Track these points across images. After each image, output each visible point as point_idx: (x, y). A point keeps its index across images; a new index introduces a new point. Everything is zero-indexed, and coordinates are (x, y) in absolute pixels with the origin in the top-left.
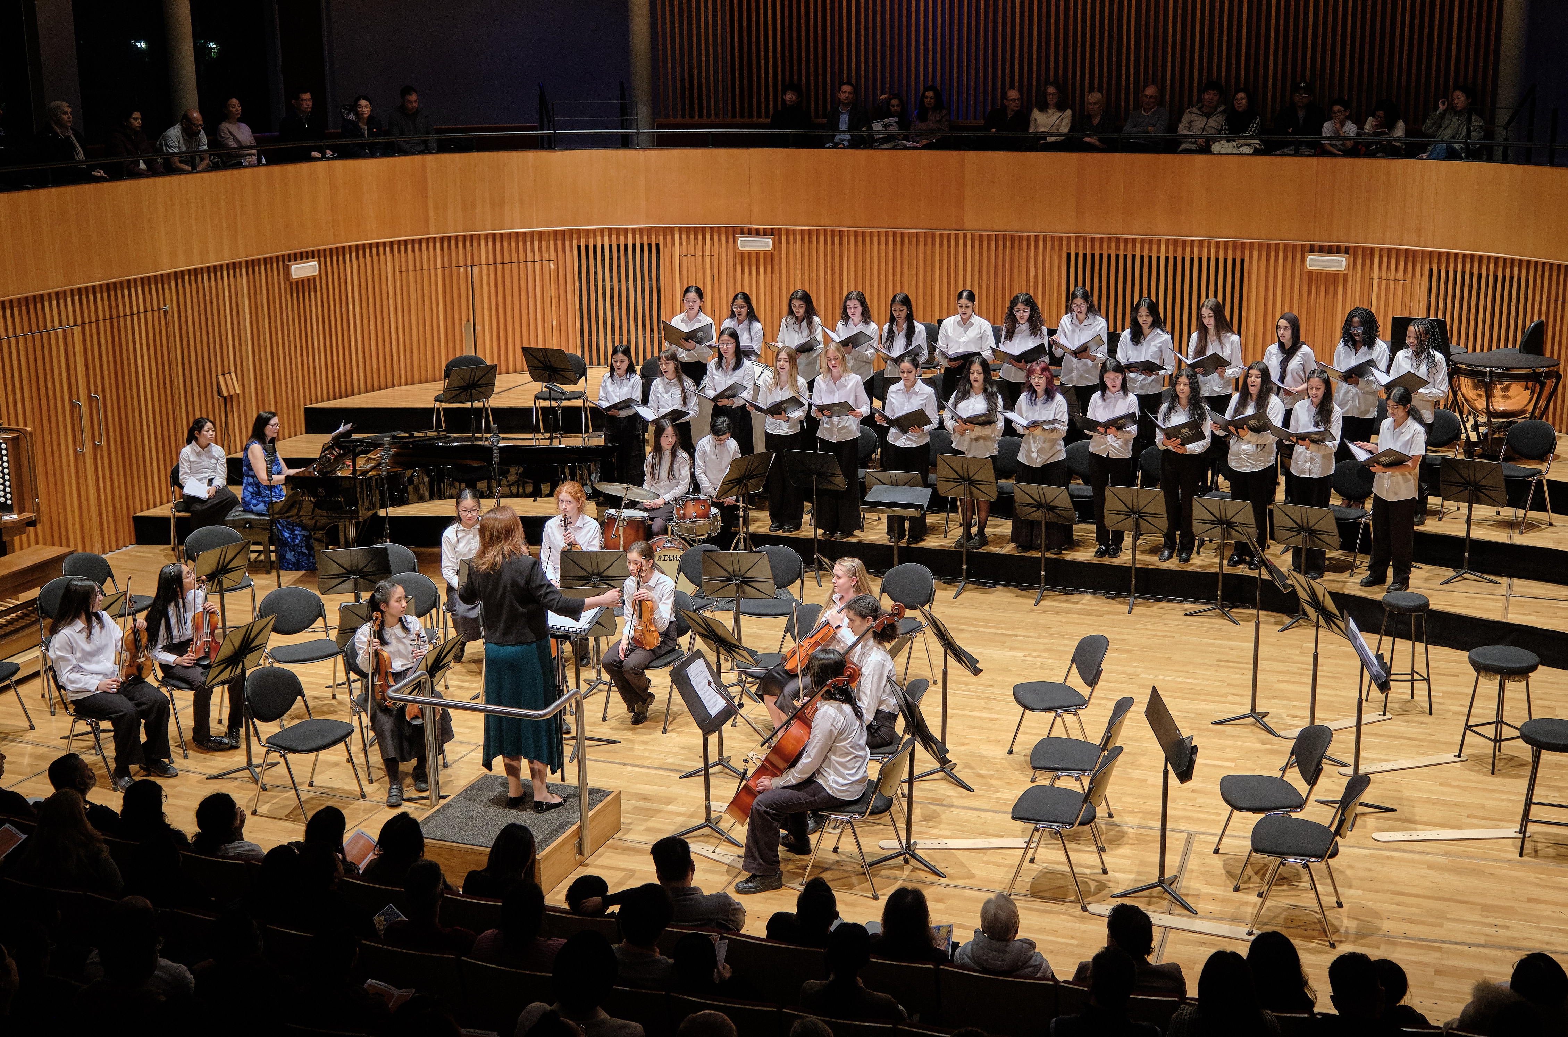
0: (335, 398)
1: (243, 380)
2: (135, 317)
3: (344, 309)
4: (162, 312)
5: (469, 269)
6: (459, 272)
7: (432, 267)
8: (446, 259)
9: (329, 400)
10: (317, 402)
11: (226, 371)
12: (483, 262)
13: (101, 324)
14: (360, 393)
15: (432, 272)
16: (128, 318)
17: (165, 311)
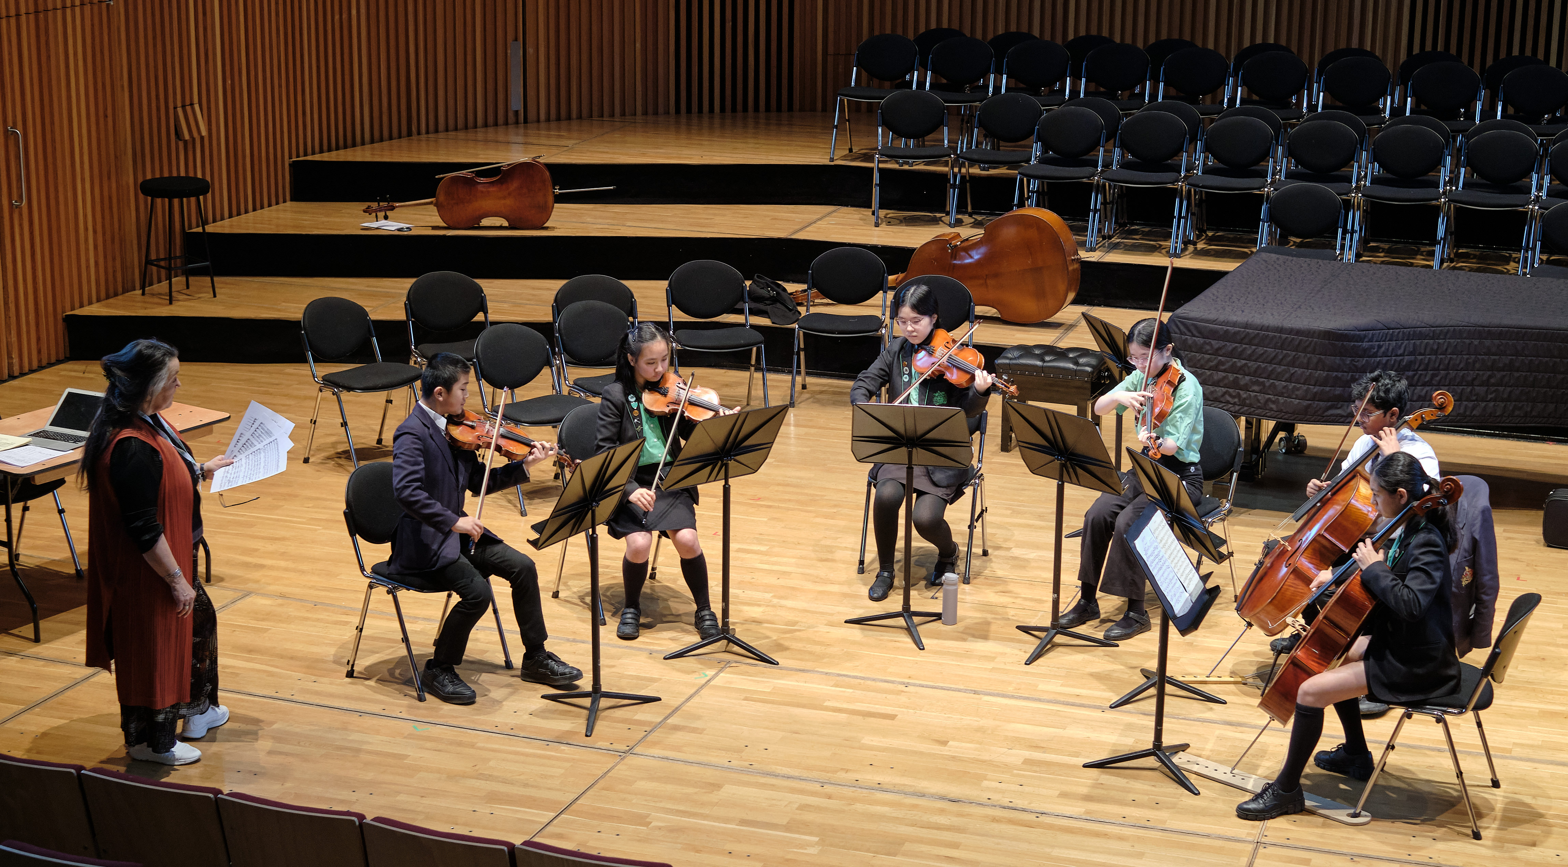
0: (330, 150)
1: (210, 114)
2: (68, 12)
4: (104, 5)
10: (306, 154)
11: (188, 102)
13: (23, 19)
16: (59, 13)
17: (108, 5)
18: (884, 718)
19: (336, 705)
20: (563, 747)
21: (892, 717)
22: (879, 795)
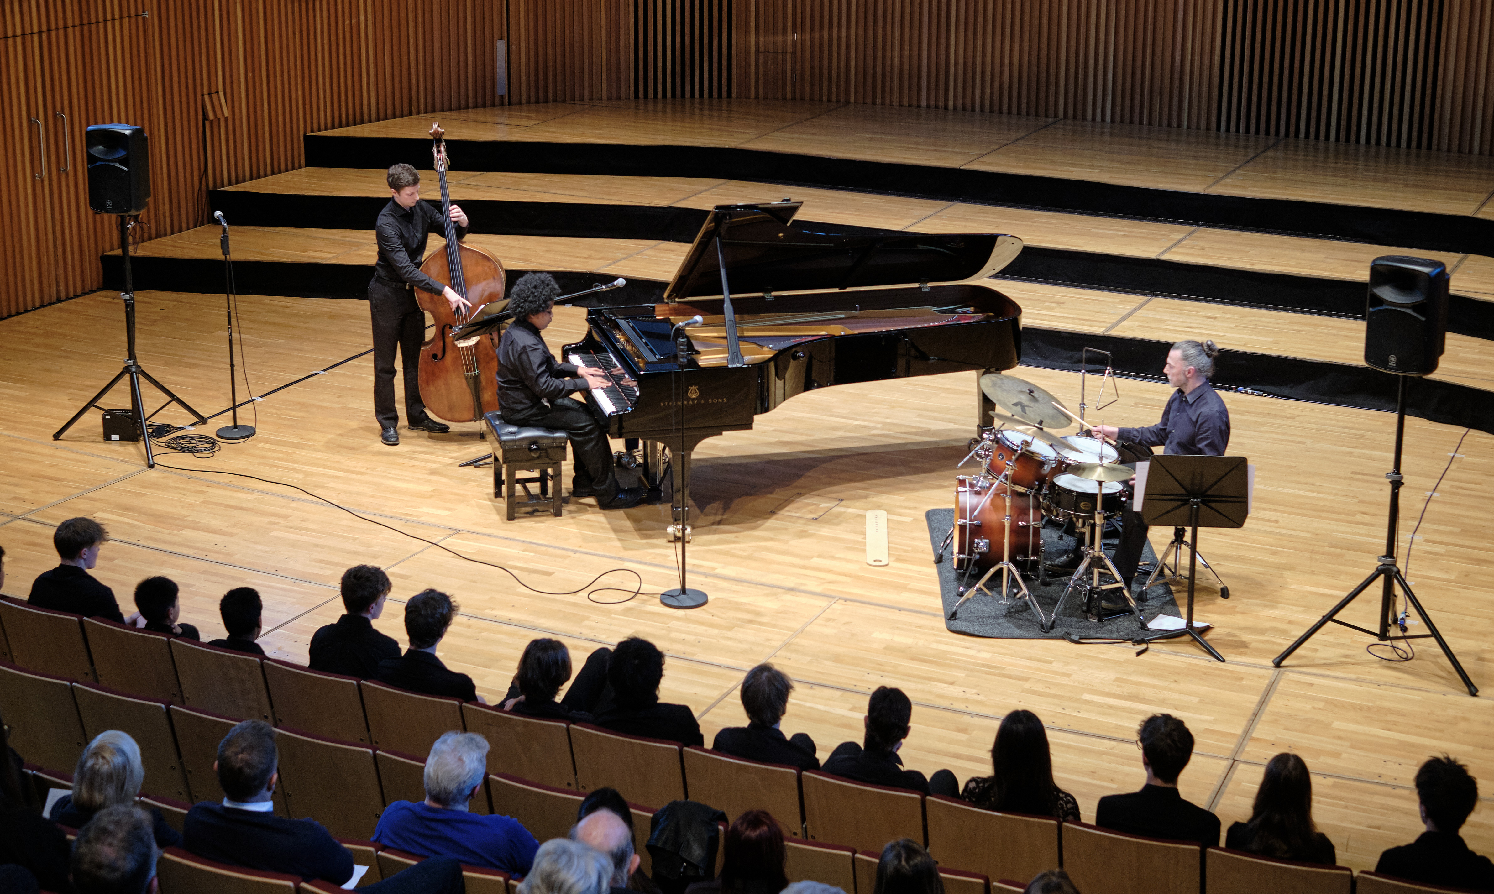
0: (341, 126)
1: (233, 101)
2: (109, 24)
4: (140, 18)
9: (333, 127)
10: (319, 130)
11: (213, 90)
13: (70, 30)
14: (370, 121)
16: (101, 25)
17: (144, 18)
18: (544, 574)
19: (165, 548)
20: (305, 584)
21: (549, 574)
22: (505, 627)
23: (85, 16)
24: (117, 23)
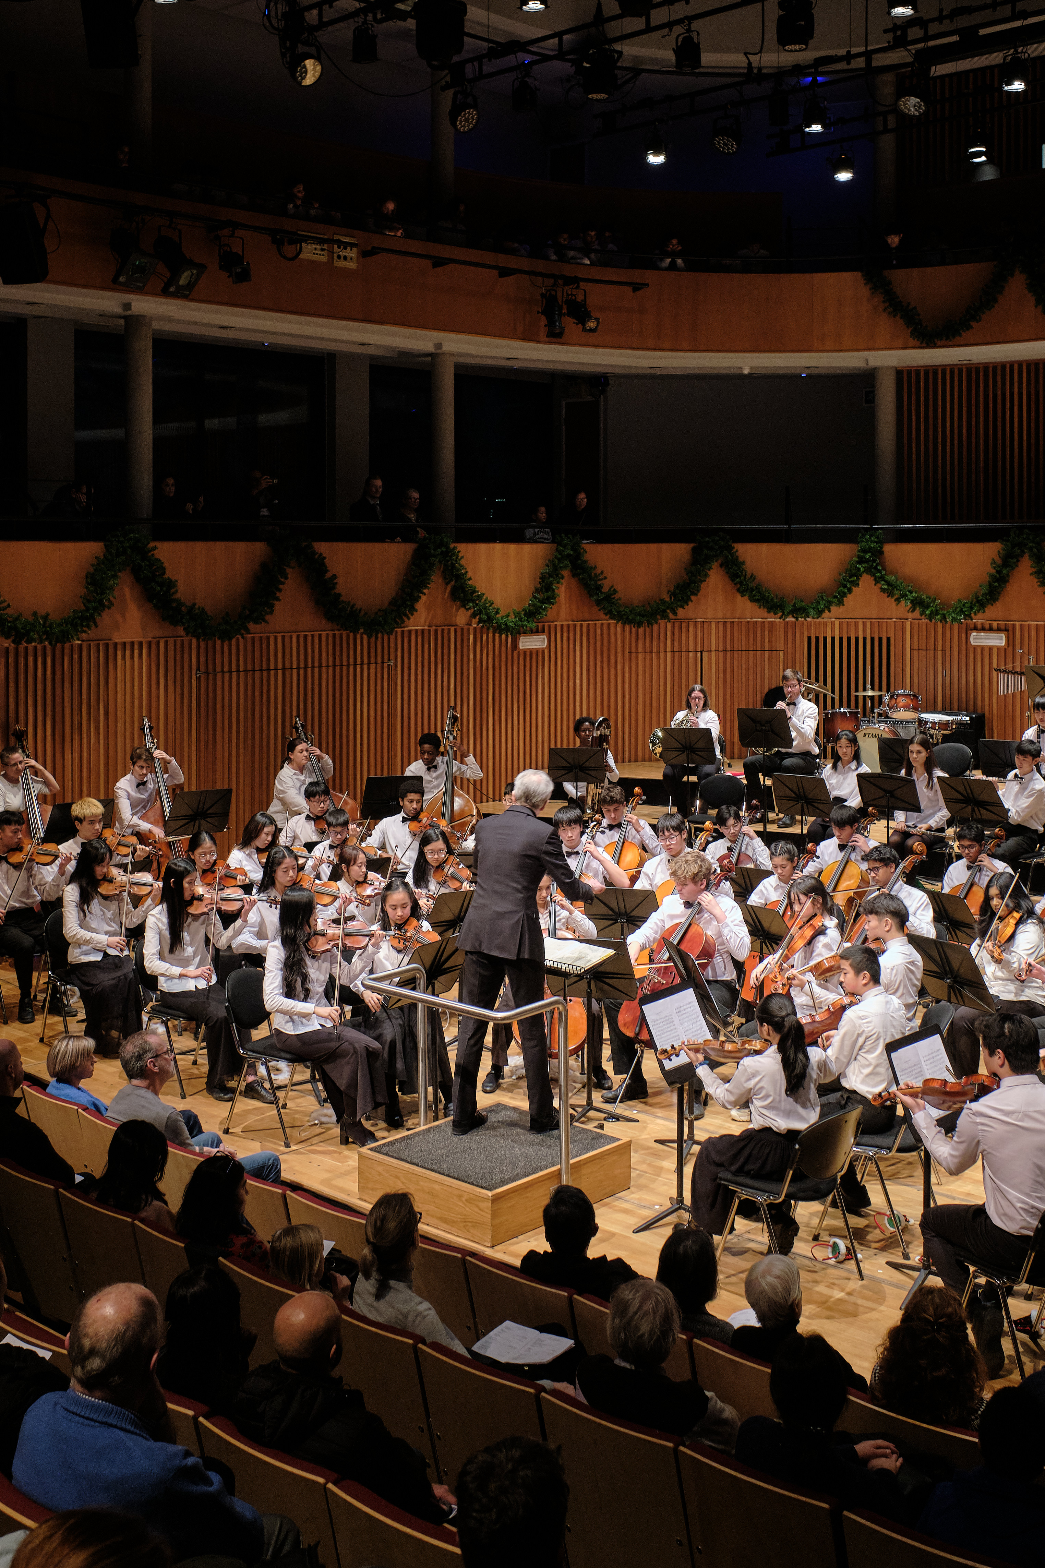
2: (358, 667)
3: (571, 683)
4: (386, 665)
5: (699, 654)
6: (688, 658)
7: (662, 650)
8: (676, 644)
12: (713, 648)
13: (324, 670)
15: (662, 655)
16: (351, 668)
17: (389, 666)
23: (338, 659)
24: (365, 667)
